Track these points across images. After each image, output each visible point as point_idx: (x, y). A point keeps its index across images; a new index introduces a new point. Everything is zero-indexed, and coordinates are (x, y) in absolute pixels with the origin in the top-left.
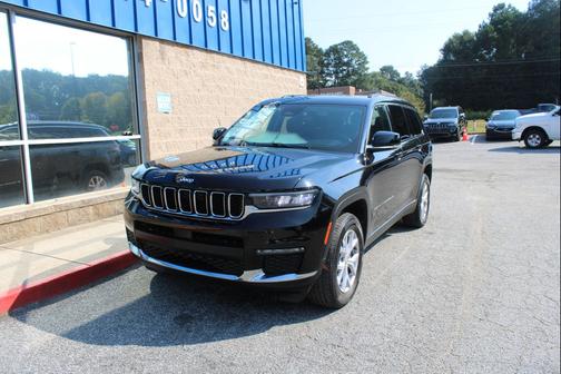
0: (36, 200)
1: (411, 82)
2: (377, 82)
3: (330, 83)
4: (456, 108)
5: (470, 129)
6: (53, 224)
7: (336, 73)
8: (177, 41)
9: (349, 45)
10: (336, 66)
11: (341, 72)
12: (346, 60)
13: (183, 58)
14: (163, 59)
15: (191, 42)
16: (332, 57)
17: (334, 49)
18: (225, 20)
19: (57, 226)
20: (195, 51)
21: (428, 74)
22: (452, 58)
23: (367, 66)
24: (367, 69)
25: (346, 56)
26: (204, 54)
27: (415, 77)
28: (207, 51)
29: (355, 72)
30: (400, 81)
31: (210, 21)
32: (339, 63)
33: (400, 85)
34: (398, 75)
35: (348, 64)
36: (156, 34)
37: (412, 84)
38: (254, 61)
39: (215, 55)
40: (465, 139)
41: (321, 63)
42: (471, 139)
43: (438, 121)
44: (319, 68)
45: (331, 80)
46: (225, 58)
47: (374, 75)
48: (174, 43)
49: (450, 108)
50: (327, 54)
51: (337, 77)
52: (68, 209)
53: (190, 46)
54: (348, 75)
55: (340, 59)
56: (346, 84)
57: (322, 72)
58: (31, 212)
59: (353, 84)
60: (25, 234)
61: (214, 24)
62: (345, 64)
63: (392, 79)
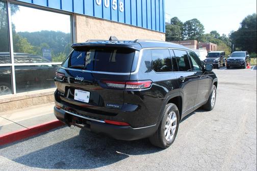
0: (17, 92)
1: (225, 39)
2: (208, 38)
3: (185, 39)
4: (245, 52)
5: (252, 63)
6: (25, 104)
7: (189, 34)
8: (95, 16)
9: (195, 21)
10: (189, 30)
11: (191, 33)
12: (193, 28)
13: (98, 25)
14: (87, 25)
15: (103, 17)
16: (187, 26)
17: (188, 23)
18: (122, 6)
19: (27, 105)
20: (105, 22)
21: (234, 35)
22: (246, 27)
23: (203, 31)
24: (204, 32)
25: (194, 26)
26: (110, 23)
27: (227, 36)
28: (111, 22)
29: (198, 33)
30: (220, 38)
31: (113, 7)
32: (190, 29)
33: (220, 40)
34: (219, 35)
35: (194, 30)
36: (84, 13)
37: (226, 39)
38: (137, 27)
39: (116, 24)
40: (248, 68)
41: (182, 29)
42: (252, 68)
43: (235, 58)
44: (180, 31)
45: (186, 37)
46: (121, 25)
47: (207, 35)
48: (94, 18)
49: (242, 52)
50: (185, 25)
51: (189, 36)
52: (33, 97)
53: (101, 19)
54: (194, 35)
55: (191, 27)
56: (193, 39)
57: (182, 33)
58: (13, 98)
59: (197, 39)
60: (10, 109)
61: (116, 8)
62: (193, 30)
63: (216, 37)
